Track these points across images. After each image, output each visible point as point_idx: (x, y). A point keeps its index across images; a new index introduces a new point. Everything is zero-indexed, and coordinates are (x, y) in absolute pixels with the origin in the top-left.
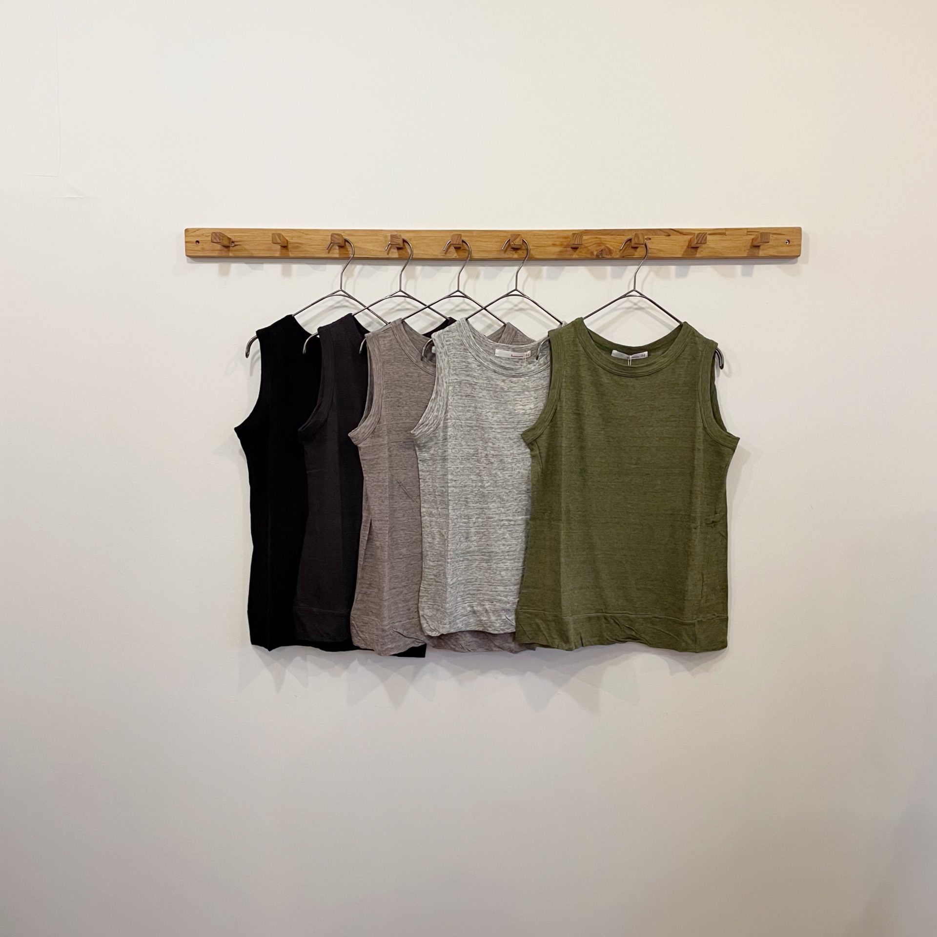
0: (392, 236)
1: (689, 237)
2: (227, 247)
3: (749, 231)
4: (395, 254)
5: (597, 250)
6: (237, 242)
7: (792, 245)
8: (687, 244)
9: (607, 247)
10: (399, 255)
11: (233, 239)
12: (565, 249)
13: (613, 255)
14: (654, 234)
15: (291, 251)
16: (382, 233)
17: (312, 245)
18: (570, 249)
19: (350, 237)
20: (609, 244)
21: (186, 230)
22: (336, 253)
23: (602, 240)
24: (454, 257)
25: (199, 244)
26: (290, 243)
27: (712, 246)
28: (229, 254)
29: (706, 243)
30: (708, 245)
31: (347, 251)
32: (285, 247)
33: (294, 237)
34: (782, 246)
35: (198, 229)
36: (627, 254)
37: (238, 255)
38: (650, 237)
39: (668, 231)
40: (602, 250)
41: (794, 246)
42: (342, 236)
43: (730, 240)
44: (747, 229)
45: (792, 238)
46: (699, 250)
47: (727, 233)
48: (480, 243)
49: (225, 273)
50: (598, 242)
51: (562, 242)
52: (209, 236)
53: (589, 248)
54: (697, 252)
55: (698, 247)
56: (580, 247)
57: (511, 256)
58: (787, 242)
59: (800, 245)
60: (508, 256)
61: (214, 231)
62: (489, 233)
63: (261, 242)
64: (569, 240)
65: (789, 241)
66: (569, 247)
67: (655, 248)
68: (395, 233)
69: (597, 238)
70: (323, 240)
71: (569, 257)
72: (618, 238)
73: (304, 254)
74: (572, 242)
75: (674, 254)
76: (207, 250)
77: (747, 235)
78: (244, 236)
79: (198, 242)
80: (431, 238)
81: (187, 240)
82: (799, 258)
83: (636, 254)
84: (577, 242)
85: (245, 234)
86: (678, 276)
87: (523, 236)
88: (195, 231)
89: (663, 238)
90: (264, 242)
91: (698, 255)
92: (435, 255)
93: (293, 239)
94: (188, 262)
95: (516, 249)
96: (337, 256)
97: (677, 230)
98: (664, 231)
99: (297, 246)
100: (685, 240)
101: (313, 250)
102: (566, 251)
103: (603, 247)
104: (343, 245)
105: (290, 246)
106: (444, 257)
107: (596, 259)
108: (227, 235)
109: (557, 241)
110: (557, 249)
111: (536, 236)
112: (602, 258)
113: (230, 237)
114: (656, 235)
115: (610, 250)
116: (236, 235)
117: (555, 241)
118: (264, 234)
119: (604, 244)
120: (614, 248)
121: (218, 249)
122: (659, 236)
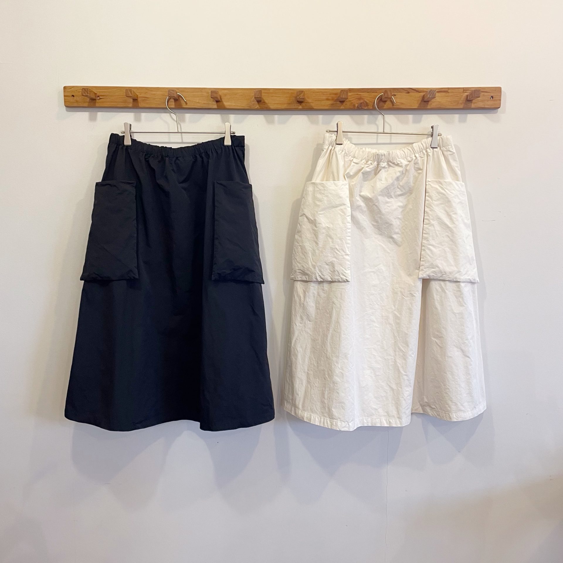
0: (212, 92)
1: (422, 94)
2: (93, 100)
3: (465, 90)
4: (214, 105)
5: (357, 103)
6: (101, 96)
7: (494, 100)
8: (421, 99)
9: (365, 101)
10: (217, 106)
11: (98, 94)
12: (335, 102)
13: (369, 107)
14: (398, 92)
15: (140, 103)
16: (205, 90)
17: (155, 99)
18: (339, 102)
19: (183, 93)
20: (366, 99)
21: (65, 88)
22: (172, 104)
23: (362, 96)
24: (257, 108)
25: (75, 97)
26: (139, 97)
27: (438, 100)
28: (95, 105)
29: (435, 98)
30: (436, 99)
31: (180, 103)
32: (135, 100)
33: (142, 93)
34: (488, 101)
35: (73, 87)
36: (379, 106)
37: (103, 106)
38: (395, 94)
39: (407, 90)
40: (361, 103)
41: (496, 100)
42: (177, 93)
43: (451, 96)
44: (463, 88)
45: (493, 95)
46: (430, 103)
47: (449, 91)
48: (276, 97)
49: (93, 119)
50: (359, 97)
51: (333, 97)
52: (81, 92)
53: (352, 101)
54: (428, 104)
55: (428, 101)
56: (346, 101)
57: (296, 107)
58: (491, 98)
59: (500, 100)
60: (293, 107)
61: (83, 88)
62: (281, 91)
63: (119, 96)
64: (338, 96)
65: (492, 97)
66: (338, 101)
67: (398, 101)
68: (213, 90)
69: (358, 94)
70: (163, 95)
71: (338, 108)
72: (373, 95)
73: (149, 105)
74: (341, 97)
75: (411, 106)
76: (80, 102)
77: (463, 92)
79: (73, 96)
80: (240, 94)
81: (65, 95)
82: (499, 109)
83: (385, 106)
84: (345, 97)
85: (106, 91)
86: (415, 121)
87: (305, 92)
88: (71, 88)
89: (404, 94)
91: (429, 107)
92: (243, 106)
93: (142, 94)
94: (67, 111)
95: (300, 102)
96: (173, 106)
97: (414, 89)
98: (405, 89)
99: (144, 100)
100: (419, 96)
101: (155, 102)
102: (336, 104)
103: (362, 101)
104: (178, 99)
105: (139, 99)
106: (249, 108)
107: (357, 110)
108: (93, 91)
109: (330, 97)
110: (329, 102)
111: (314, 93)
112: (361, 109)
113: (96, 92)
114: (399, 92)
115: (367, 103)
116: (101, 92)
117: (328, 97)
118: (121, 90)
119: (362, 99)
120: (370, 101)
121: (88, 101)
122: (402, 93)
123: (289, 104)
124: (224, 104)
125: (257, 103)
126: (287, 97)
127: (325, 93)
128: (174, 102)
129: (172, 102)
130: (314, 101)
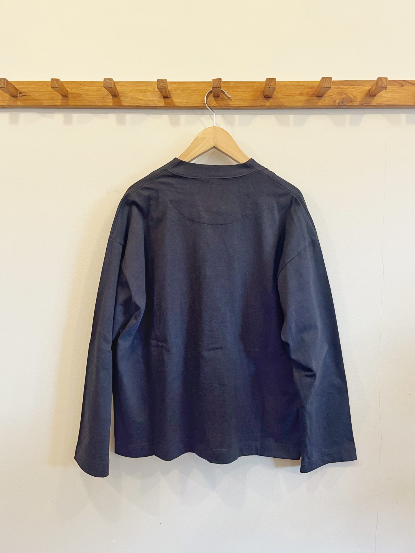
2: (15, 97)
4: (162, 103)
5: (339, 99)
6: (24, 92)
9: (349, 97)
10: (165, 103)
11: (20, 89)
12: (311, 98)
13: (353, 102)
15: (71, 100)
16: (150, 85)
18: (315, 98)
19: (122, 88)
20: (350, 93)
22: (110, 101)
23: (344, 89)
24: (212, 105)
26: (70, 93)
28: (17, 103)
31: (120, 100)
32: (65, 96)
33: (73, 88)
36: (365, 102)
38: (386, 87)
39: (400, 82)
40: (343, 99)
50: (340, 92)
51: (307, 91)
53: (333, 97)
56: (324, 96)
57: (263, 104)
64: (315, 90)
66: (315, 97)
67: (390, 97)
69: (339, 88)
70: (99, 91)
71: (315, 105)
72: (358, 88)
73: (82, 103)
74: (323, 85)
75: (406, 102)
78: (30, 87)
80: (193, 88)
83: (374, 102)
89: (396, 88)
90: (47, 93)
92: (197, 103)
93: (73, 90)
95: (267, 97)
96: (111, 104)
97: (409, 81)
98: (398, 82)
99: (77, 96)
101: (90, 99)
102: (312, 100)
103: (344, 96)
105: (70, 96)
107: (337, 108)
108: (15, 86)
109: (304, 91)
110: (303, 97)
111: (285, 87)
112: (343, 105)
113: (17, 88)
114: (391, 86)
115: (350, 98)
116: (24, 87)
117: (302, 91)
118: (47, 85)
119: (345, 93)
120: (355, 96)
121: (8, 99)
122: (395, 87)
123: (255, 99)
124: (173, 101)
125: (214, 100)
126: (251, 92)
127: (299, 87)
128: (113, 99)
129: (110, 99)
130: (285, 96)
